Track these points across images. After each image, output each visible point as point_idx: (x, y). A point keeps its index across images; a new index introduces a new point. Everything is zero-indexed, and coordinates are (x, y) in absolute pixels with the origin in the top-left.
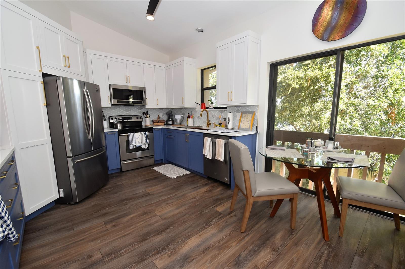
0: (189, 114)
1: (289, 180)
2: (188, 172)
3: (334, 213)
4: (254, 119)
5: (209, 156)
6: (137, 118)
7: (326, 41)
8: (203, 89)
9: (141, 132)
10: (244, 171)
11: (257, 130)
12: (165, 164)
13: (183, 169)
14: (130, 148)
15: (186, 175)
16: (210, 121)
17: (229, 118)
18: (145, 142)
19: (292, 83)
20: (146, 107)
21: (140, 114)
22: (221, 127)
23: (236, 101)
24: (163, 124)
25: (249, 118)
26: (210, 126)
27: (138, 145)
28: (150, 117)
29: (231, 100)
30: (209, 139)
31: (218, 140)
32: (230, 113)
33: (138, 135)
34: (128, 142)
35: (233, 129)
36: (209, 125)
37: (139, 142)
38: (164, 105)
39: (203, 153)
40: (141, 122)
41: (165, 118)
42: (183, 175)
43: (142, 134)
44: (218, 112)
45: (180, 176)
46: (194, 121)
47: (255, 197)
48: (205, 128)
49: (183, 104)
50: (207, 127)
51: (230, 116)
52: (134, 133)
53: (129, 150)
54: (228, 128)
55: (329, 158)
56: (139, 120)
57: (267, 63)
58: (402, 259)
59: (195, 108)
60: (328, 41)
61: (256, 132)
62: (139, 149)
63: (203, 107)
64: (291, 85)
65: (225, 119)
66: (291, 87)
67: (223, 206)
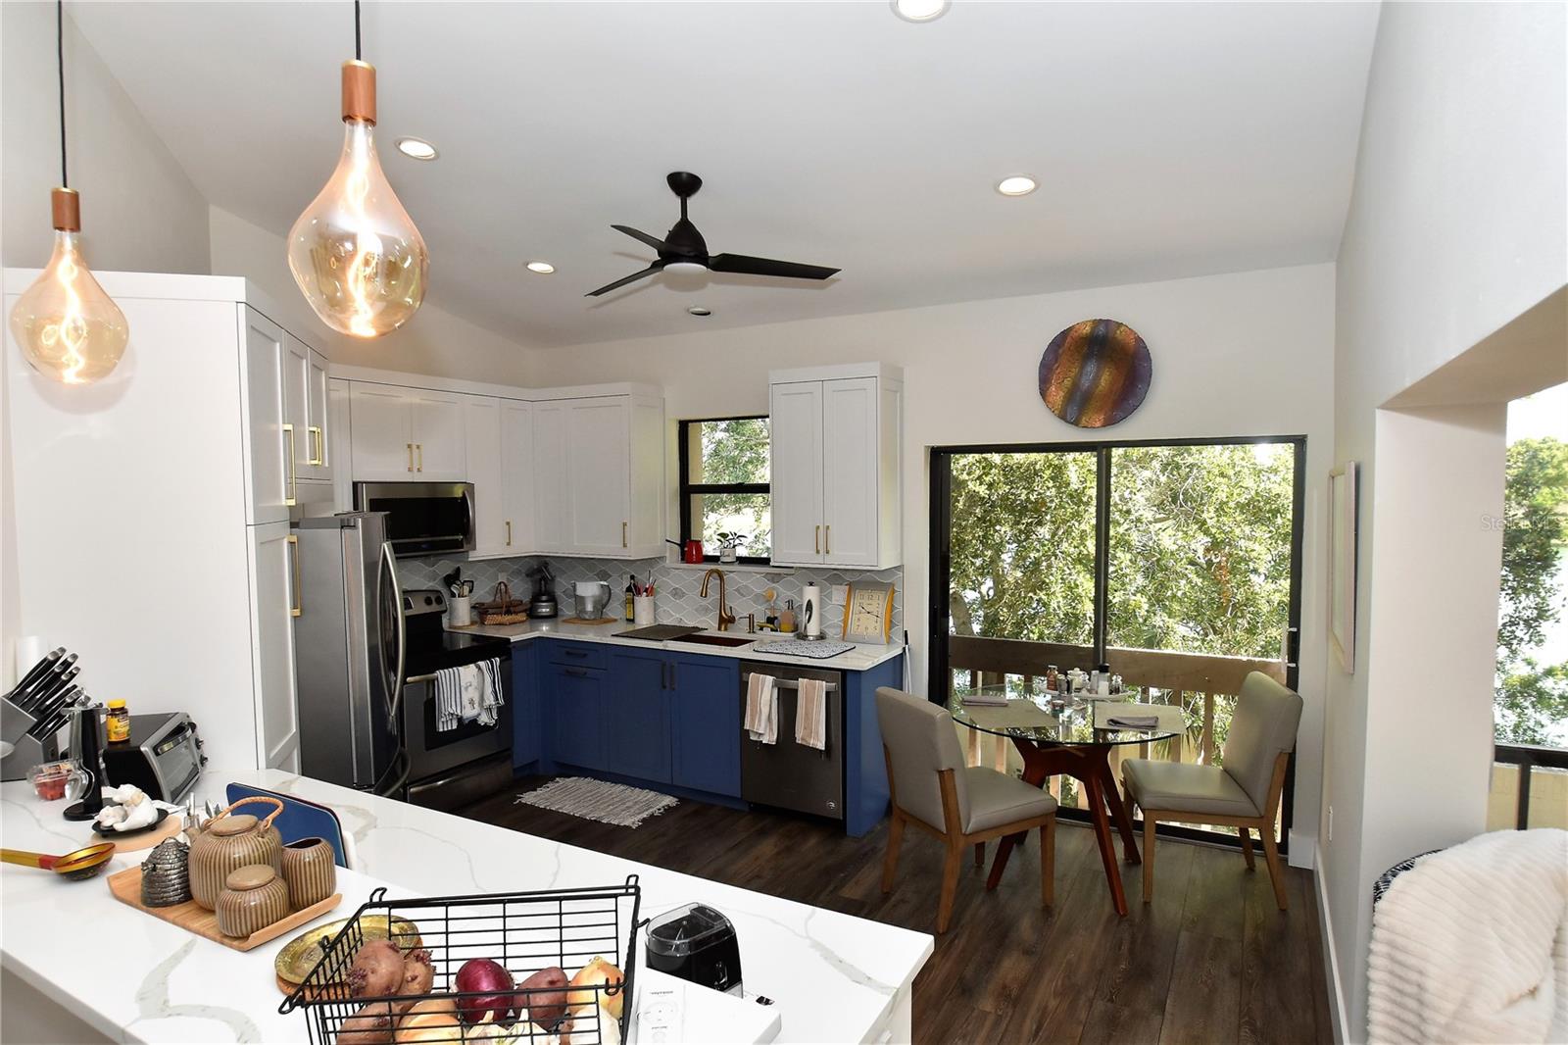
0: (632, 577)
1: (1028, 782)
2: (669, 800)
3: (1125, 855)
4: (892, 608)
5: (770, 737)
6: (428, 602)
7: (1072, 423)
8: (687, 491)
9: (474, 661)
10: (942, 771)
11: (907, 643)
12: (552, 779)
13: (642, 788)
14: (441, 730)
15: (668, 809)
16: (731, 608)
17: (809, 601)
18: (490, 700)
19: (967, 478)
20: (470, 559)
21: (431, 584)
22: (777, 631)
23: (841, 557)
24: (522, 617)
25: (877, 603)
26: (729, 625)
27: (469, 713)
28: (471, 591)
29: (828, 552)
30: (770, 679)
31: (802, 683)
32: (811, 584)
33: (468, 673)
34: (431, 707)
35: (822, 637)
36: (726, 621)
37: (472, 702)
38: (528, 544)
39: (747, 727)
40: (437, 617)
41: (520, 590)
42: (659, 809)
43: (479, 668)
44: (758, 576)
45: (652, 816)
46: (655, 604)
47: (970, 834)
48: (713, 631)
49: (625, 545)
50: (719, 629)
51: (811, 593)
52: (455, 668)
53: (436, 740)
54: (807, 636)
55: (1112, 720)
56: (434, 608)
57: (923, 449)
58: (1259, 922)
59: (662, 558)
60: (1077, 425)
61: (904, 649)
62: (469, 728)
63: (689, 548)
64: (965, 482)
65: (790, 603)
66: (964, 488)
67: (856, 883)
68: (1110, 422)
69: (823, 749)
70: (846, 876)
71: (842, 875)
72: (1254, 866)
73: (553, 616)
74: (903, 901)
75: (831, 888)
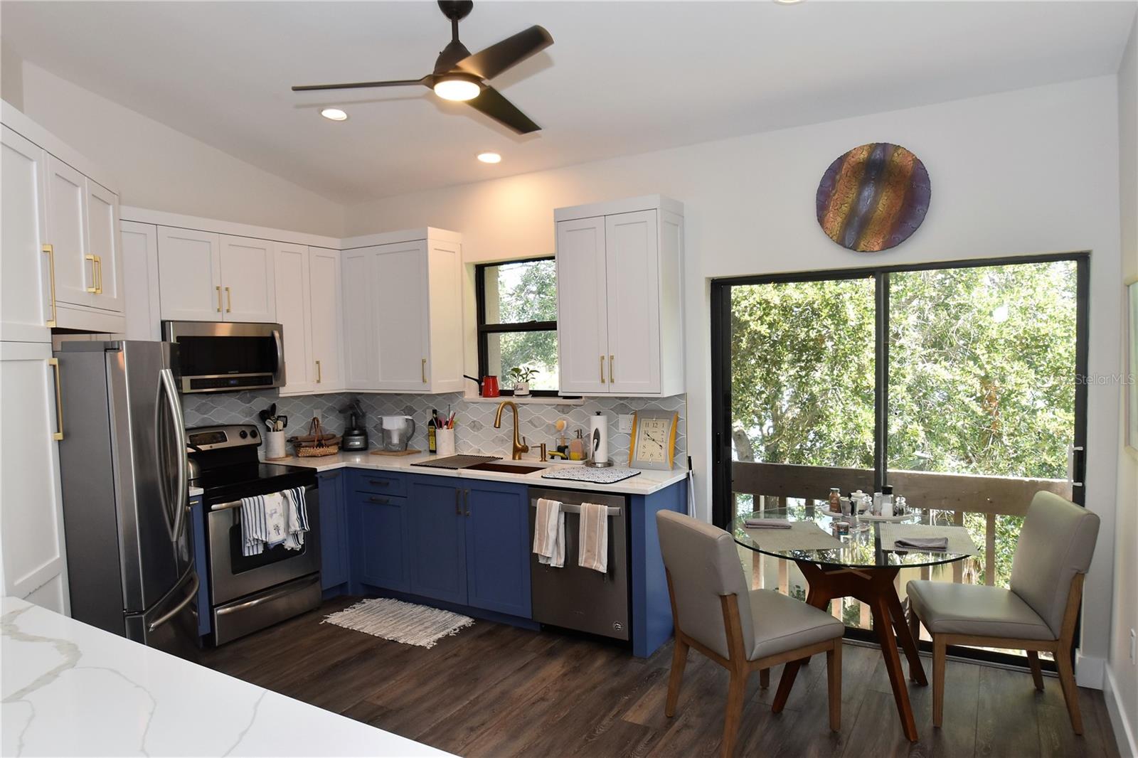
0: (435, 412)
1: (812, 605)
2: (465, 621)
4: (677, 435)
5: (557, 561)
6: (243, 435)
7: (850, 248)
8: (485, 331)
9: (279, 489)
10: (725, 596)
11: (690, 468)
12: (359, 600)
13: (442, 609)
14: (247, 555)
15: (464, 630)
16: (524, 438)
17: (597, 430)
18: (295, 526)
19: (749, 318)
20: (281, 395)
21: (247, 419)
22: (567, 459)
23: (628, 384)
24: (334, 449)
25: (661, 431)
26: (523, 454)
27: (274, 538)
28: (285, 426)
29: (612, 381)
30: (556, 504)
31: (585, 508)
32: (598, 414)
33: (273, 501)
34: (236, 533)
35: (609, 464)
36: (519, 451)
37: (277, 528)
39: (535, 551)
40: (253, 449)
41: (333, 425)
42: (455, 630)
43: (285, 496)
44: (550, 407)
45: (448, 636)
46: (455, 435)
48: (508, 459)
49: (424, 381)
50: (514, 458)
51: (599, 423)
52: (259, 496)
53: (240, 563)
54: (595, 463)
55: (900, 542)
56: (249, 441)
57: (704, 280)
59: (461, 393)
60: (855, 250)
61: (688, 474)
62: (275, 553)
63: (486, 383)
64: (747, 322)
65: (579, 433)
66: (746, 329)
67: (640, 706)
68: (889, 245)
69: (605, 572)
70: (630, 700)
71: (627, 698)
72: (1043, 687)
73: (364, 449)
74: (686, 726)
75: (614, 712)
